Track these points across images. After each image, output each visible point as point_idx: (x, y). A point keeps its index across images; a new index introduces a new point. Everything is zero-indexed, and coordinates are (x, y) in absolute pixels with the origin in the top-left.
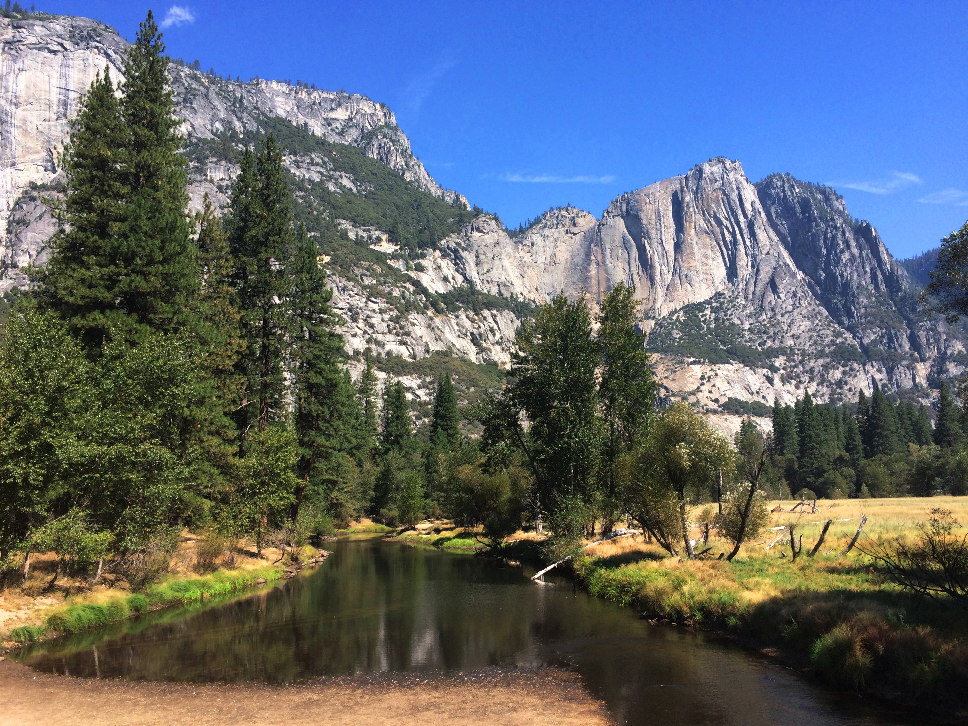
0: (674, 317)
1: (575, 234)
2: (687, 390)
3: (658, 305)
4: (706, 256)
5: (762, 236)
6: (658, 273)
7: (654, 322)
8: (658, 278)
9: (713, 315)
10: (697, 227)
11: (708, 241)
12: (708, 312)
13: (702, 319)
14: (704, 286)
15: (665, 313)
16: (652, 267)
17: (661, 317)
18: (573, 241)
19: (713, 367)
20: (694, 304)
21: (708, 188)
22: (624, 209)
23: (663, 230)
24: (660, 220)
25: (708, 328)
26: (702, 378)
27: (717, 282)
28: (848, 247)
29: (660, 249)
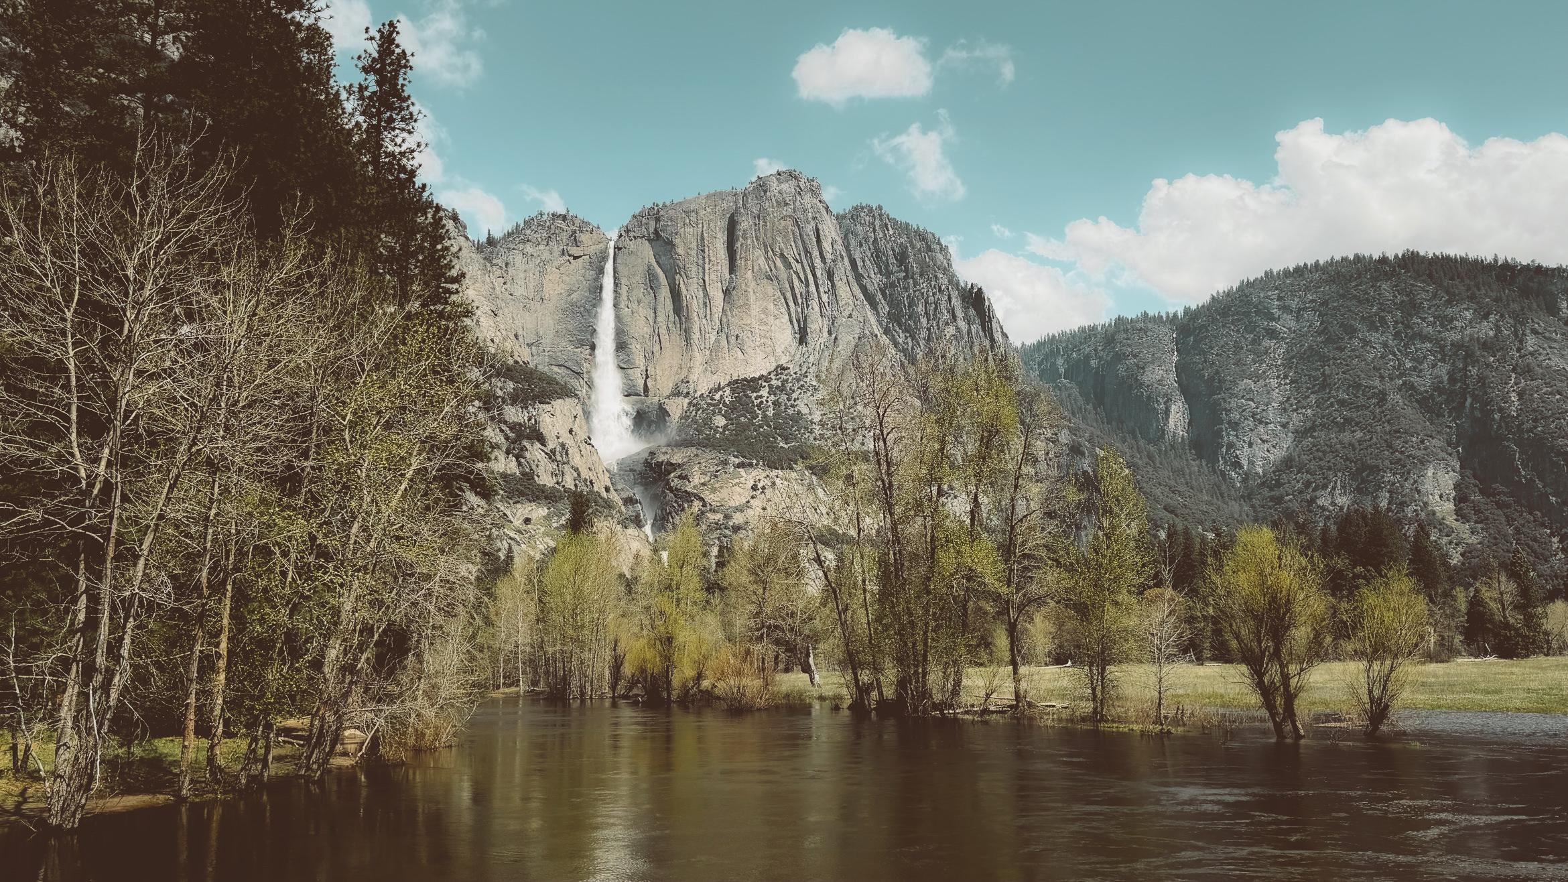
0: (717, 397)
1: (575, 258)
2: (732, 504)
3: (693, 377)
4: (765, 311)
5: (843, 291)
6: (696, 328)
7: (687, 401)
8: (696, 336)
9: (772, 398)
10: (756, 268)
11: (770, 290)
12: (764, 392)
13: (756, 402)
14: (760, 355)
15: (703, 389)
16: (688, 319)
17: (698, 394)
18: (572, 267)
19: (768, 472)
20: (745, 380)
21: (774, 213)
22: (652, 230)
23: (707, 266)
24: (703, 251)
25: (765, 416)
26: (754, 488)
27: (779, 350)
28: (954, 317)
29: (701, 293)
